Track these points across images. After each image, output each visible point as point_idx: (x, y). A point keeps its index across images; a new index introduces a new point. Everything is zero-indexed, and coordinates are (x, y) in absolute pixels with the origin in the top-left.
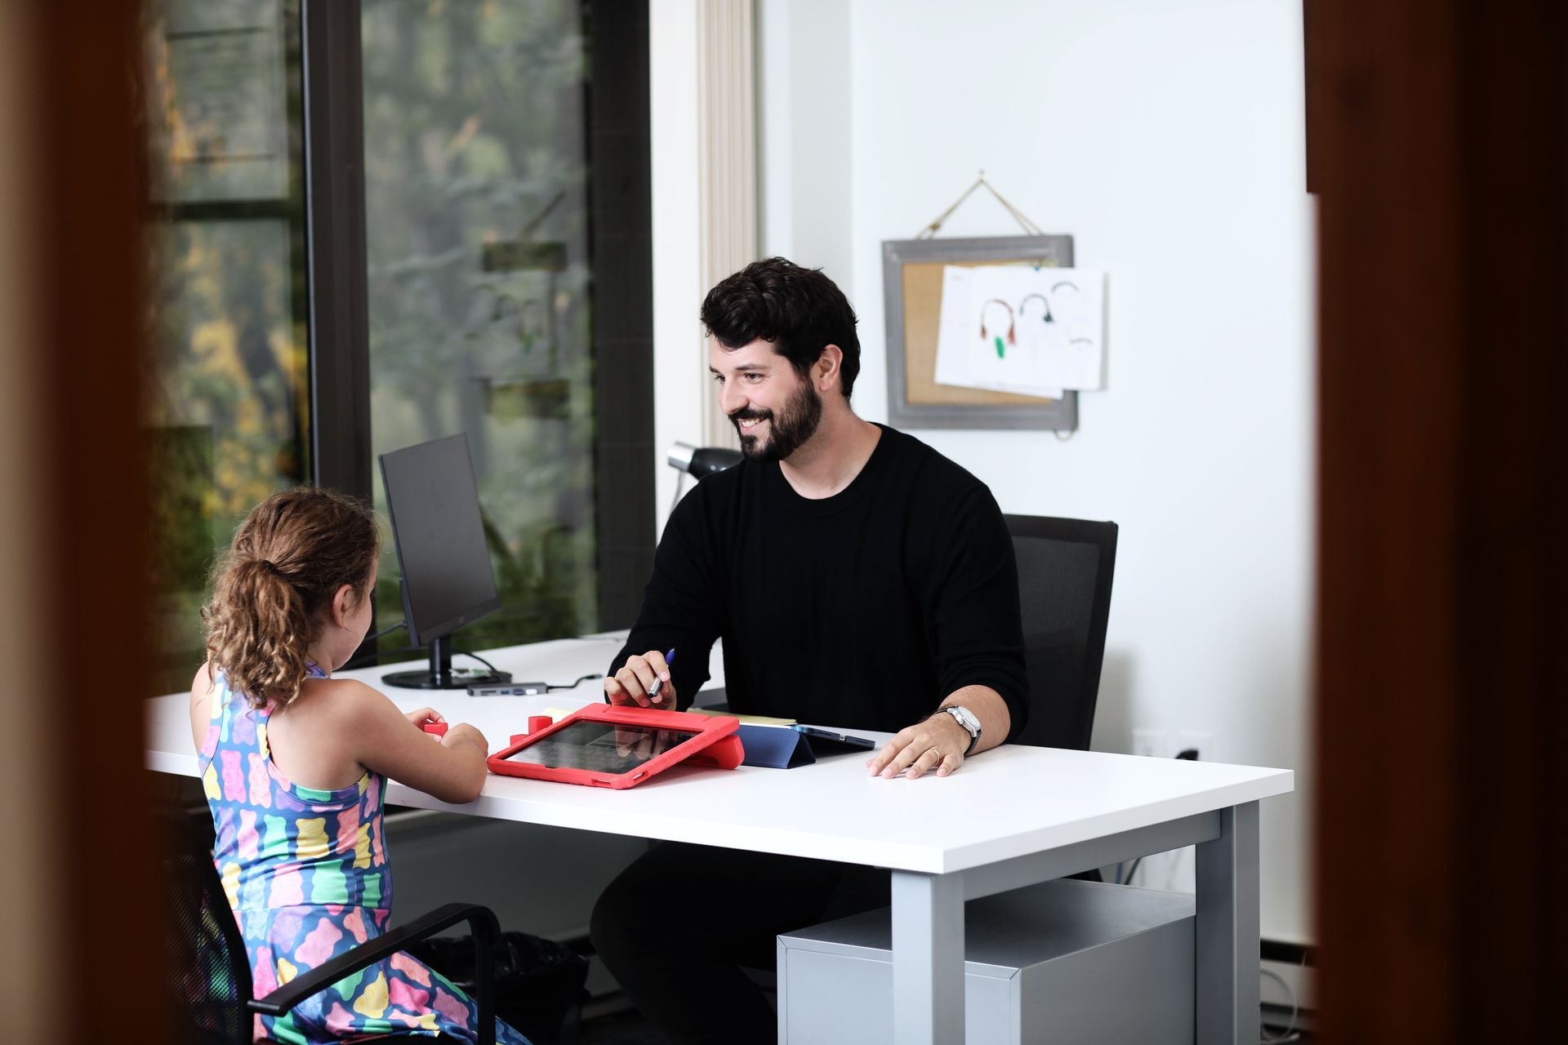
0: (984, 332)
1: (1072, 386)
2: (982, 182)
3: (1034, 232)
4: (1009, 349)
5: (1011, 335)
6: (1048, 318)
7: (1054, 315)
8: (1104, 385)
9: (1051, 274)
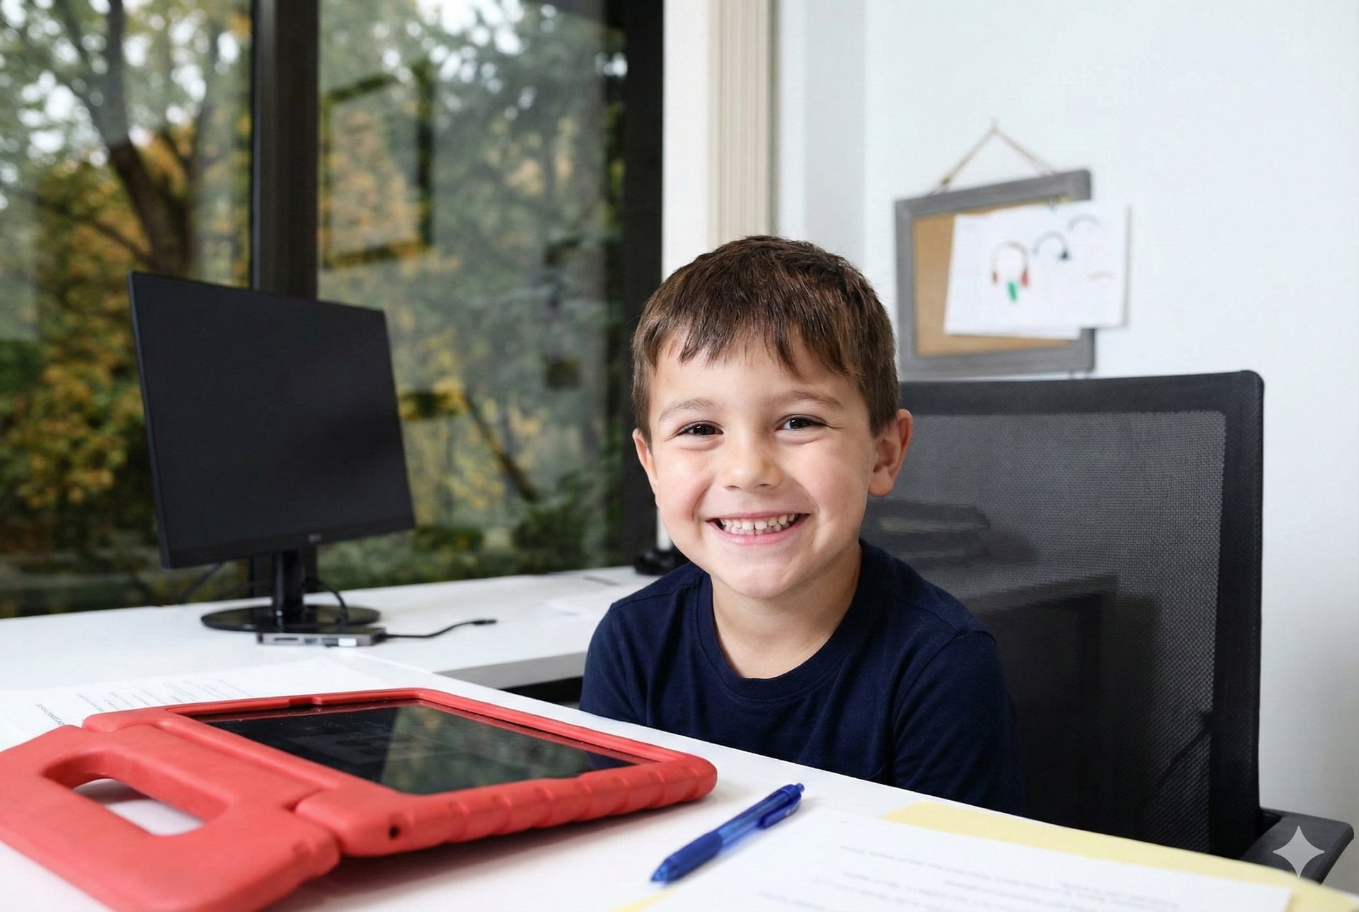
0: (995, 277)
1: (1090, 322)
2: (994, 131)
3: (1048, 172)
4: (1022, 293)
5: (1025, 279)
6: (1065, 256)
7: (1072, 251)
8: (1125, 322)
9: (1068, 211)
